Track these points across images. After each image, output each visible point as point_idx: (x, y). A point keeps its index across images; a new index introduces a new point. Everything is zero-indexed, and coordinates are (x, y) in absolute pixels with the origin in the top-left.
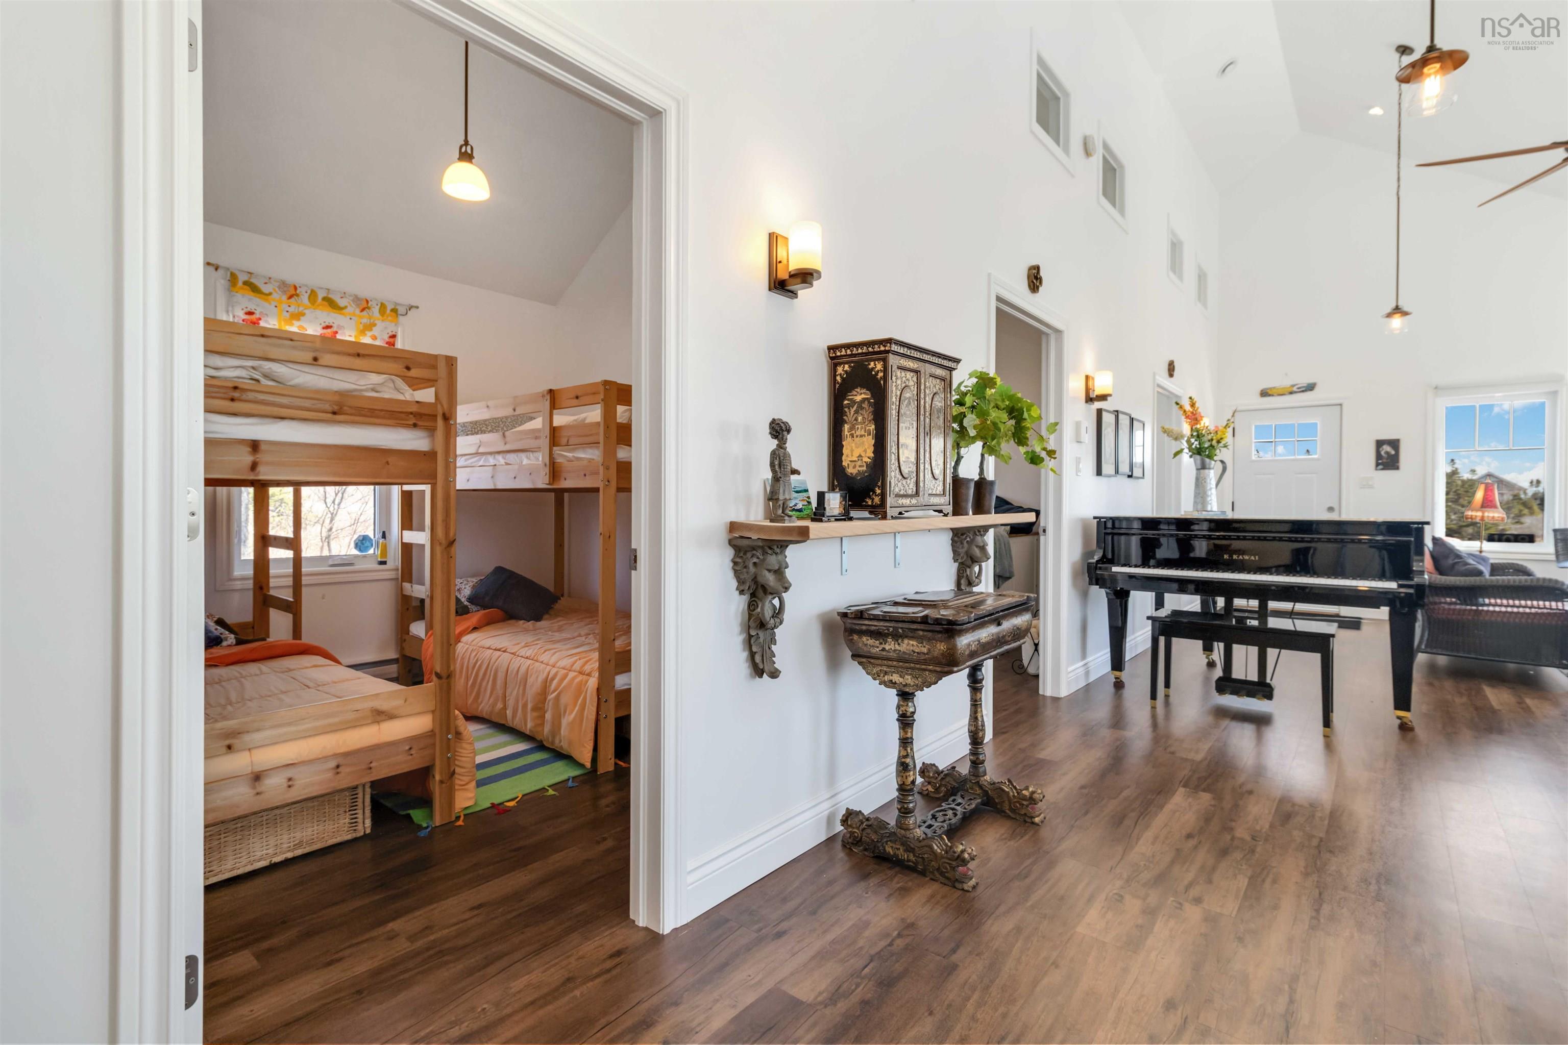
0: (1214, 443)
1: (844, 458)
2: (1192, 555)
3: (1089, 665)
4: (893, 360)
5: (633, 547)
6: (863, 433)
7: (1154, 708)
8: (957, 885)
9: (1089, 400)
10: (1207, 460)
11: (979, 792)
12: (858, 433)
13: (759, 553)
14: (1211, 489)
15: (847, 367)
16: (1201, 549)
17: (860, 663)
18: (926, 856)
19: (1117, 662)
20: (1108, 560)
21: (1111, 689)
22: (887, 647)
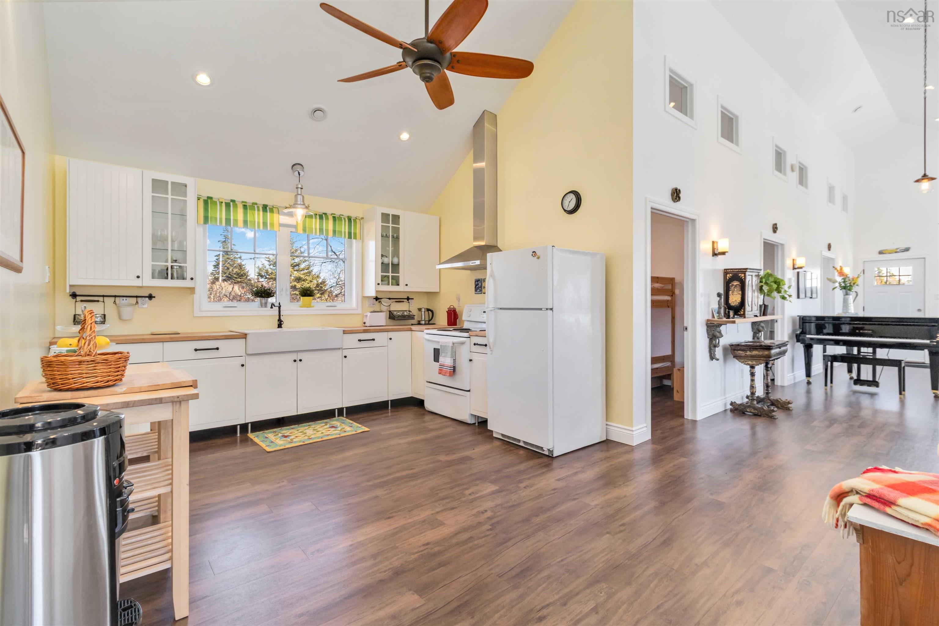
0: (852, 284)
1: (729, 301)
2: (841, 331)
3: (795, 375)
4: (747, 273)
5: (685, 325)
6: (737, 294)
7: (826, 389)
8: (772, 417)
9: (794, 268)
10: (849, 292)
11: (769, 401)
12: (735, 294)
13: (715, 327)
14: (850, 303)
15: (731, 275)
16: (846, 328)
17: (737, 359)
18: (761, 411)
19: (808, 374)
20: (803, 332)
21: (805, 384)
22: (747, 354)
